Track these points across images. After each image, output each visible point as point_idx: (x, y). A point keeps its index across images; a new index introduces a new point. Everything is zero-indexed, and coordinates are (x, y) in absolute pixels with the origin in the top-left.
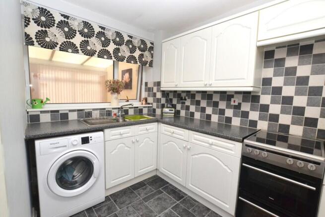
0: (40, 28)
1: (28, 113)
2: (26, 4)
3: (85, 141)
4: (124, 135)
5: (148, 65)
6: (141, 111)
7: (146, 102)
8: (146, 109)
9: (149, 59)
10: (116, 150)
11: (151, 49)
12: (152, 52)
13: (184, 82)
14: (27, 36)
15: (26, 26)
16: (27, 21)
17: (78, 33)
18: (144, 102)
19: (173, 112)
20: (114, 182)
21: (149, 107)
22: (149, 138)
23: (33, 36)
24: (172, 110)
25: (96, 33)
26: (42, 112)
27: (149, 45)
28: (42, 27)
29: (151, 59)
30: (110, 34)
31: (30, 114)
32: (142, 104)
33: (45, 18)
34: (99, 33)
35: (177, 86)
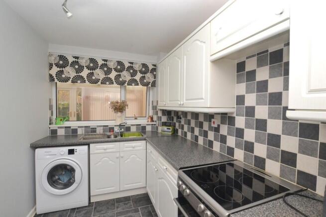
0: (59, 69)
1: (50, 128)
2: (50, 55)
3: (71, 152)
4: (107, 150)
5: (150, 86)
6: (144, 128)
7: (152, 120)
8: (150, 127)
9: (152, 80)
10: (100, 163)
11: (154, 70)
12: (155, 73)
13: (170, 101)
14: (51, 76)
15: (50, 69)
16: (51, 66)
17: (85, 68)
18: (150, 120)
19: (170, 130)
20: (98, 190)
21: (152, 125)
22: (136, 155)
23: (54, 75)
24: (170, 129)
25: (99, 65)
26: (59, 128)
27: (151, 67)
28: (60, 68)
29: (154, 80)
30: (112, 63)
31: (51, 129)
32: (148, 122)
33: (63, 61)
34: (102, 65)
35: (166, 105)
